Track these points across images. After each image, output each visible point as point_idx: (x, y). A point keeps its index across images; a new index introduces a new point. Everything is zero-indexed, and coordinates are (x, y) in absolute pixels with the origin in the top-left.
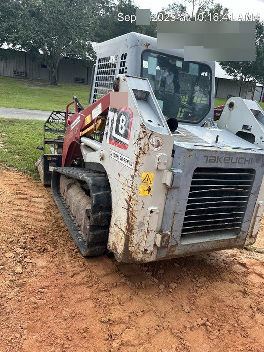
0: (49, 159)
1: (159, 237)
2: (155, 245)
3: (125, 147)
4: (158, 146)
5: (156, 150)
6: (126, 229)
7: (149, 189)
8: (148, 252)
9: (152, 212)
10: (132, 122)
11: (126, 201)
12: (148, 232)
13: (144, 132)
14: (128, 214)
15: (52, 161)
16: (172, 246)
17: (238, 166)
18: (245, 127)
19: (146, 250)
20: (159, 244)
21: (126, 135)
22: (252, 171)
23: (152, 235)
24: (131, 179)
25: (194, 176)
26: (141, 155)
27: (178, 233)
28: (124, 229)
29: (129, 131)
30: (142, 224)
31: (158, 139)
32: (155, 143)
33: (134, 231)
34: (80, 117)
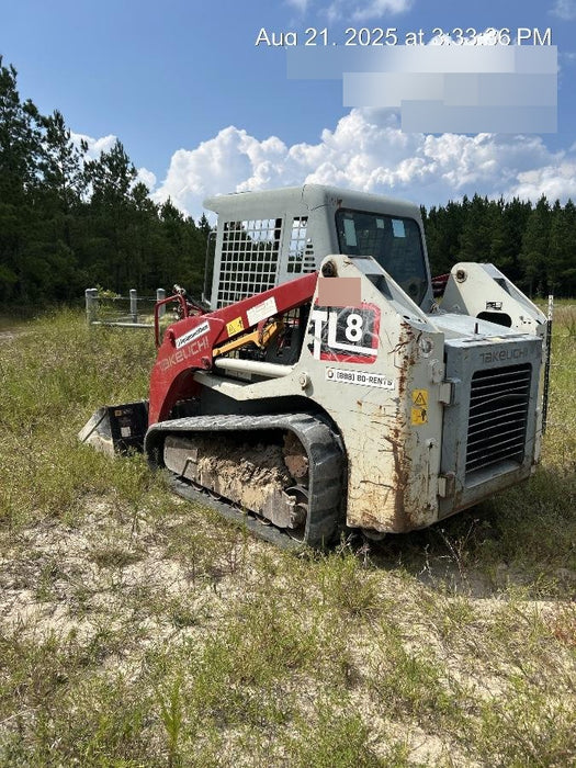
0: (118, 413)
1: (443, 482)
2: (438, 496)
3: (369, 359)
4: (428, 351)
5: (427, 355)
6: (396, 480)
7: (424, 413)
8: (432, 508)
9: (431, 446)
10: (378, 323)
11: (388, 439)
12: (429, 478)
13: (408, 333)
14: (396, 459)
15: (123, 416)
16: (459, 493)
17: (514, 362)
18: (491, 304)
19: (429, 506)
20: (443, 494)
21: (368, 341)
22: (528, 366)
23: (434, 479)
24: (395, 404)
25: (473, 385)
26: (408, 368)
27: (462, 473)
28: (392, 484)
29: (375, 335)
30: (419, 468)
31: (429, 340)
32: (425, 346)
33: (409, 481)
34: (207, 323)
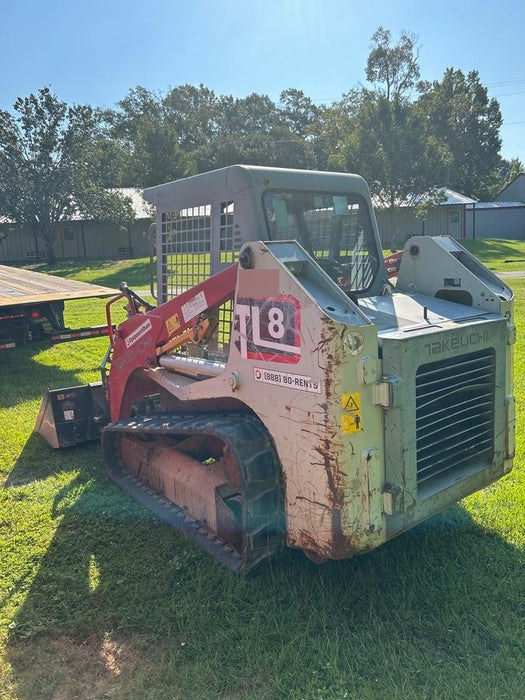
1: (388, 497)
2: (383, 513)
3: (293, 359)
4: (357, 347)
5: (355, 353)
6: (330, 499)
7: (357, 420)
8: (376, 529)
9: (369, 458)
10: (299, 316)
11: (319, 450)
12: (370, 495)
13: (330, 329)
14: (329, 473)
16: (411, 508)
17: (471, 349)
18: (449, 282)
19: (372, 527)
20: (389, 510)
21: (291, 339)
22: (490, 352)
23: (376, 496)
24: (323, 410)
25: (418, 382)
26: (334, 367)
27: (412, 483)
28: (326, 501)
29: (297, 331)
30: (356, 483)
31: (356, 334)
32: (352, 342)
33: (346, 500)
34: (148, 321)
